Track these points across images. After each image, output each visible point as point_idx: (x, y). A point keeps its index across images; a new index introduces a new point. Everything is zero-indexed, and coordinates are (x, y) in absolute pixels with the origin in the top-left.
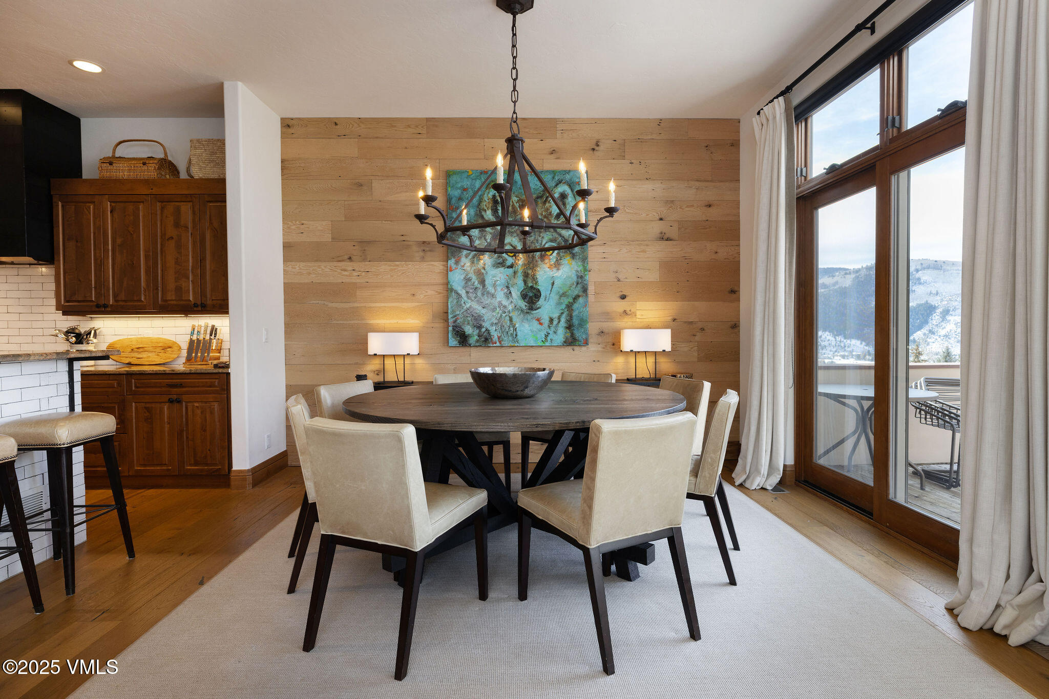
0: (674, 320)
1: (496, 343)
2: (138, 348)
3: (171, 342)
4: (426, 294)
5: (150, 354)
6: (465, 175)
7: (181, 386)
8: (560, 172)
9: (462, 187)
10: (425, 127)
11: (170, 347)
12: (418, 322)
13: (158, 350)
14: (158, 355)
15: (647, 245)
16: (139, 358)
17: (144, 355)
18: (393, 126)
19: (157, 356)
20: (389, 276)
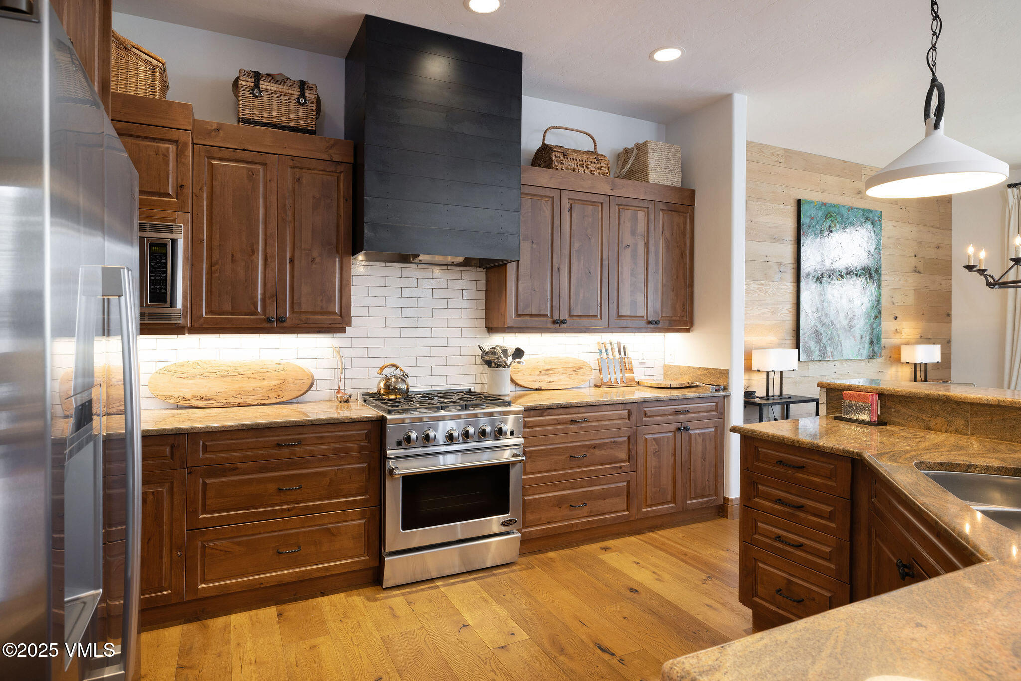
0: (921, 337)
1: (829, 358)
2: (547, 370)
3: (581, 362)
4: (781, 312)
5: (562, 377)
6: (812, 205)
7: (687, 412)
8: (867, 210)
9: (810, 215)
10: (783, 157)
11: (581, 368)
12: (776, 338)
13: (570, 372)
14: (570, 378)
15: (908, 276)
16: (550, 382)
17: (553, 378)
18: (762, 152)
19: (568, 379)
20: (757, 295)
